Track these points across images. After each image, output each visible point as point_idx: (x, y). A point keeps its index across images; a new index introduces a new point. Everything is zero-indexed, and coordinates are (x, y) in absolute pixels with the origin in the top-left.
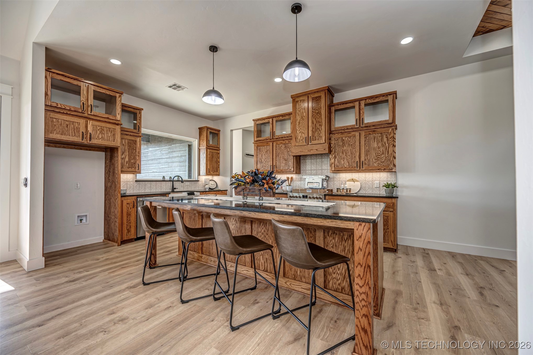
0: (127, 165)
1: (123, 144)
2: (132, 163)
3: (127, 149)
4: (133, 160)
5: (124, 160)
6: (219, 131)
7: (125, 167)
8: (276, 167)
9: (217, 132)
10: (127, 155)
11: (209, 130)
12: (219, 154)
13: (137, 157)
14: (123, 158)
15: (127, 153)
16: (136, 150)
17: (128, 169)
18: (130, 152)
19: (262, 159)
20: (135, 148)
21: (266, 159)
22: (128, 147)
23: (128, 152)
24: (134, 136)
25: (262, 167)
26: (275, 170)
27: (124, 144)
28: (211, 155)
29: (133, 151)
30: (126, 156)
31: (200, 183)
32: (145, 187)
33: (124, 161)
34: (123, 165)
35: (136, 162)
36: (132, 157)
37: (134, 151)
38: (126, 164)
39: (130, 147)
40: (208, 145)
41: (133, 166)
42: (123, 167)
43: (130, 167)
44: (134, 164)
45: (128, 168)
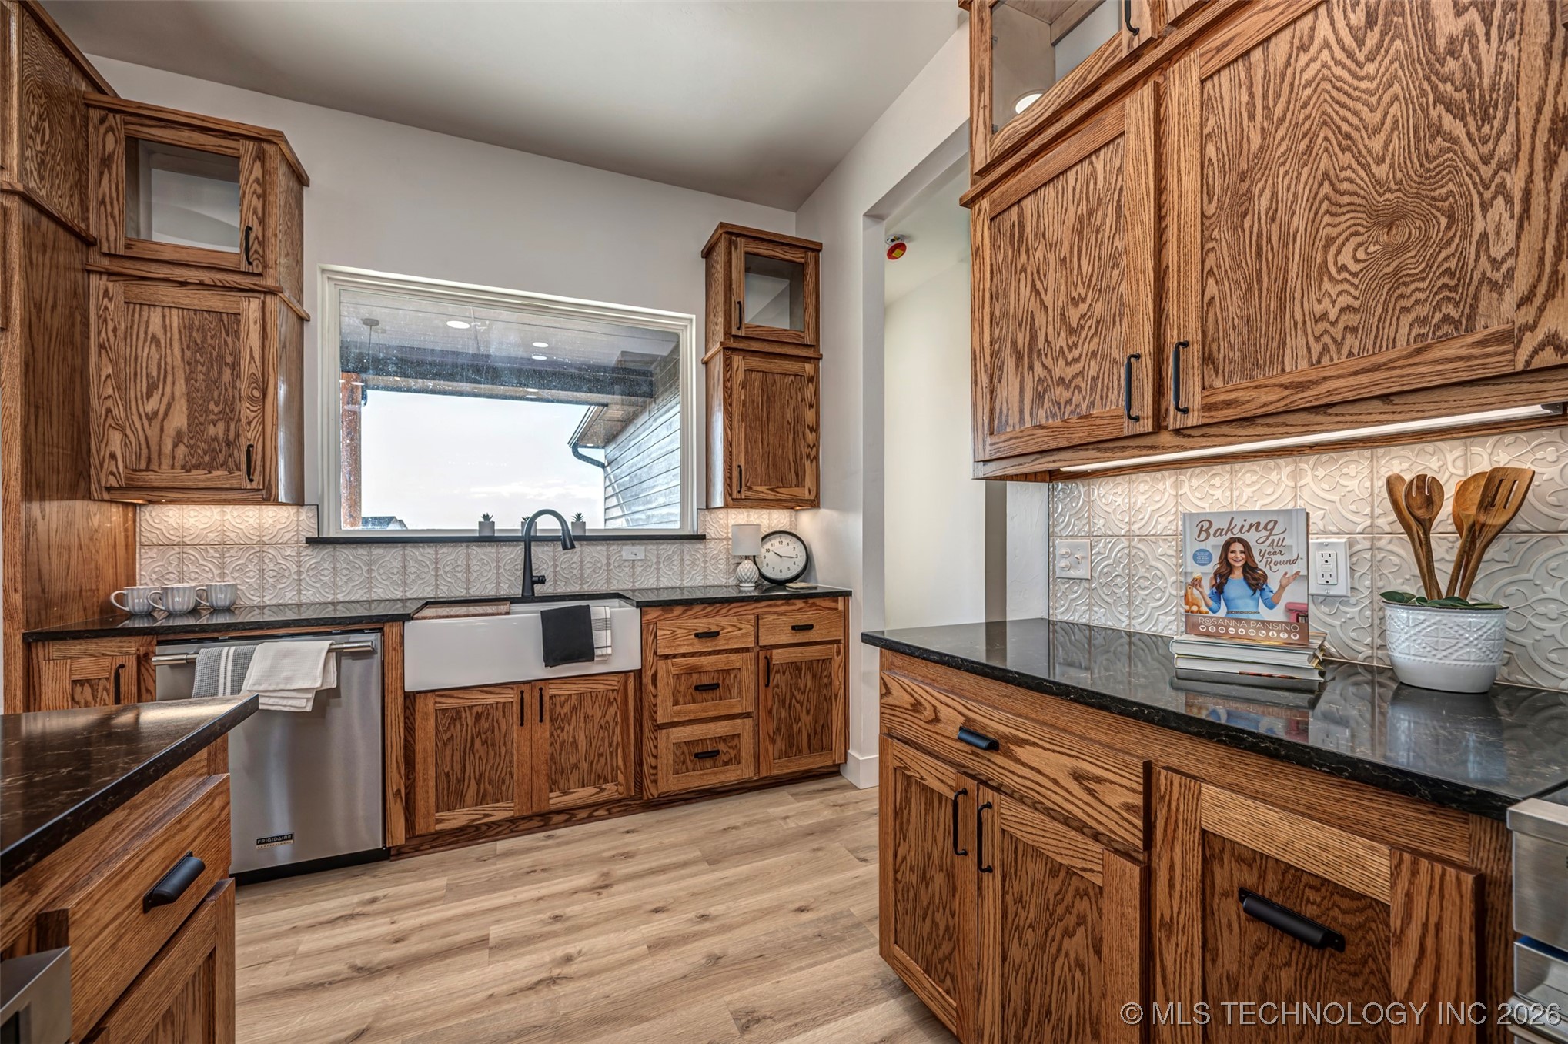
0: (181, 450)
1: (154, 337)
2: (216, 438)
3: (178, 362)
4: (221, 426)
5: (156, 423)
6: (816, 249)
7: (165, 467)
8: (1208, 359)
9: (797, 256)
10: (177, 394)
11: (743, 245)
12: (813, 379)
13: (246, 404)
14: (156, 414)
15: (181, 387)
16: (234, 366)
17: (185, 476)
18: (201, 377)
19: (1040, 319)
20: (229, 359)
21: (1075, 302)
22: (188, 354)
23: (187, 379)
24: (224, 288)
25: (1040, 398)
26: (1194, 398)
27: (160, 334)
28: (757, 392)
29: (220, 373)
30: (169, 405)
31: (712, 547)
32: (369, 571)
33: (162, 430)
34: (155, 456)
35: (237, 435)
36: (212, 406)
37: (227, 372)
38: (175, 445)
39: (200, 350)
40: (734, 331)
41: (222, 457)
42: (154, 467)
43: (197, 467)
44: (228, 444)
45: (187, 468)
